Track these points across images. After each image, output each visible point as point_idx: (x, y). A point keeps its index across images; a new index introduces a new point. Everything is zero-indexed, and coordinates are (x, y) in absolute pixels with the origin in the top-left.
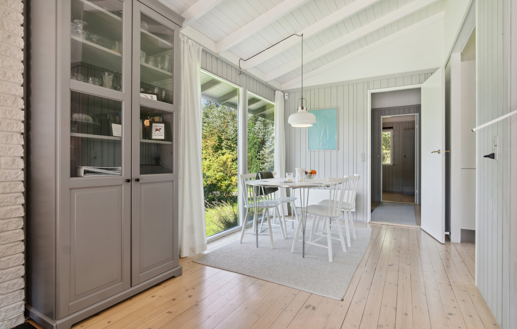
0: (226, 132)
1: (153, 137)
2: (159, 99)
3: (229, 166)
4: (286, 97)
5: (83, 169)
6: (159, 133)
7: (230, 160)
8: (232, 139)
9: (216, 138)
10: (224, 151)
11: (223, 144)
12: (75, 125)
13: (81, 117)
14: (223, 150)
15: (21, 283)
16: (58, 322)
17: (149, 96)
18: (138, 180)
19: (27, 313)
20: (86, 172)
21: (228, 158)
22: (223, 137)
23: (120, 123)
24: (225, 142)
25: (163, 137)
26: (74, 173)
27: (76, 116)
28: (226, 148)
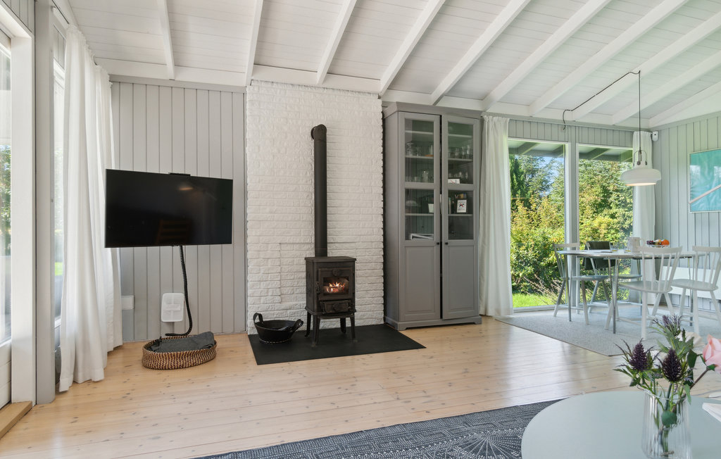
0: (616, 179)
1: (458, 211)
2: (462, 181)
3: (601, 236)
4: (655, 138)
5: (412, 235)
6: (462, 208)
7: (603, 226)
8: (628, 189)
9: (598, 189)
10: (614, 210)
11: (611, 199)
12: (408, 209)
13: (411, 203)
14: (611, 208)
15: (382, 300)
16: (400, 323)
17: (454, 180)
18: (447, 244)
19: (385, 319)
20: (413, 237)
21: (600, 224)
22: (611, 188)
23: (433, 203)
24: (614, 196)
25: (465, 211)
26: (407, 238)
27: (408, 202)
28: (617, 205)
